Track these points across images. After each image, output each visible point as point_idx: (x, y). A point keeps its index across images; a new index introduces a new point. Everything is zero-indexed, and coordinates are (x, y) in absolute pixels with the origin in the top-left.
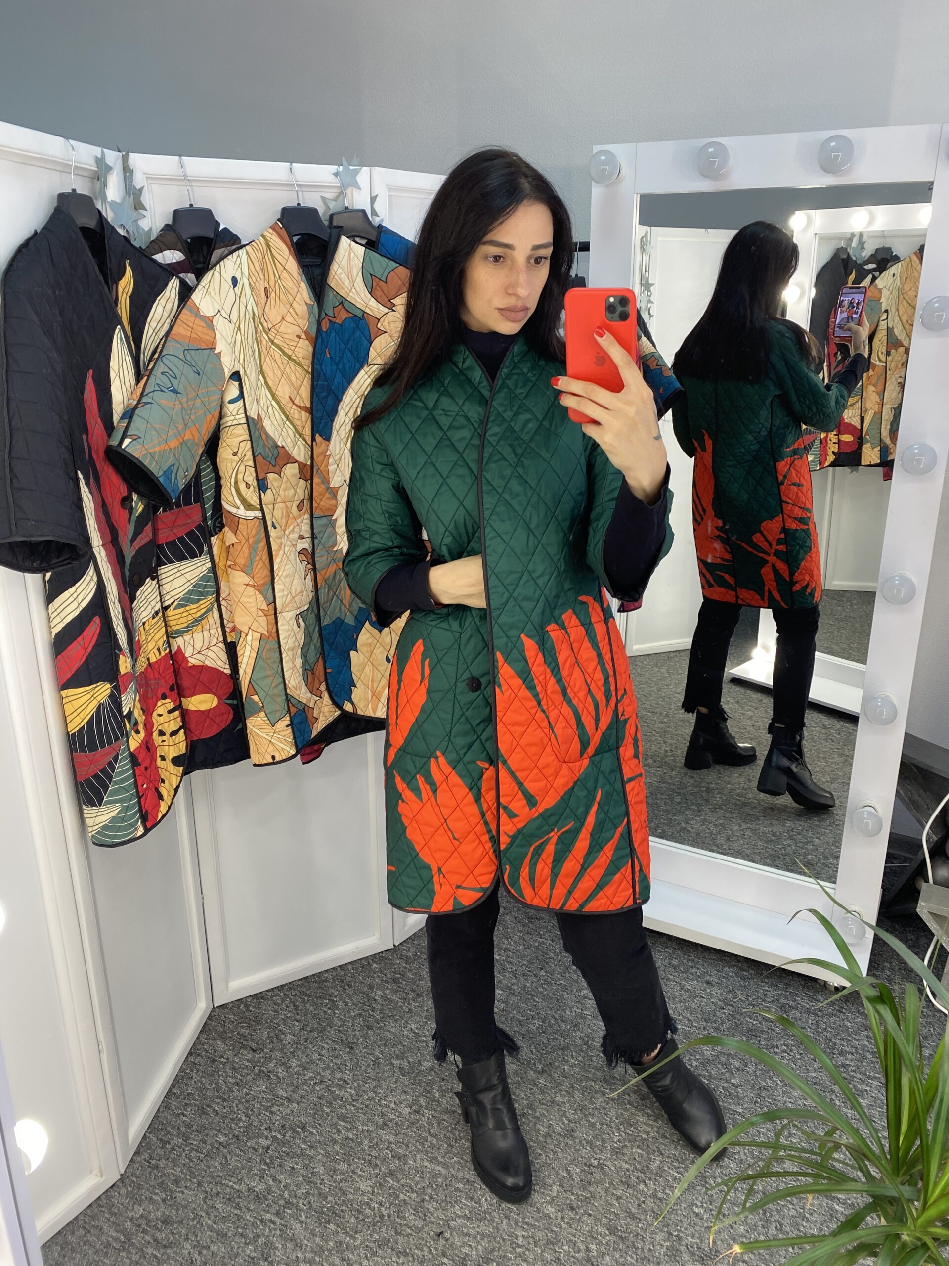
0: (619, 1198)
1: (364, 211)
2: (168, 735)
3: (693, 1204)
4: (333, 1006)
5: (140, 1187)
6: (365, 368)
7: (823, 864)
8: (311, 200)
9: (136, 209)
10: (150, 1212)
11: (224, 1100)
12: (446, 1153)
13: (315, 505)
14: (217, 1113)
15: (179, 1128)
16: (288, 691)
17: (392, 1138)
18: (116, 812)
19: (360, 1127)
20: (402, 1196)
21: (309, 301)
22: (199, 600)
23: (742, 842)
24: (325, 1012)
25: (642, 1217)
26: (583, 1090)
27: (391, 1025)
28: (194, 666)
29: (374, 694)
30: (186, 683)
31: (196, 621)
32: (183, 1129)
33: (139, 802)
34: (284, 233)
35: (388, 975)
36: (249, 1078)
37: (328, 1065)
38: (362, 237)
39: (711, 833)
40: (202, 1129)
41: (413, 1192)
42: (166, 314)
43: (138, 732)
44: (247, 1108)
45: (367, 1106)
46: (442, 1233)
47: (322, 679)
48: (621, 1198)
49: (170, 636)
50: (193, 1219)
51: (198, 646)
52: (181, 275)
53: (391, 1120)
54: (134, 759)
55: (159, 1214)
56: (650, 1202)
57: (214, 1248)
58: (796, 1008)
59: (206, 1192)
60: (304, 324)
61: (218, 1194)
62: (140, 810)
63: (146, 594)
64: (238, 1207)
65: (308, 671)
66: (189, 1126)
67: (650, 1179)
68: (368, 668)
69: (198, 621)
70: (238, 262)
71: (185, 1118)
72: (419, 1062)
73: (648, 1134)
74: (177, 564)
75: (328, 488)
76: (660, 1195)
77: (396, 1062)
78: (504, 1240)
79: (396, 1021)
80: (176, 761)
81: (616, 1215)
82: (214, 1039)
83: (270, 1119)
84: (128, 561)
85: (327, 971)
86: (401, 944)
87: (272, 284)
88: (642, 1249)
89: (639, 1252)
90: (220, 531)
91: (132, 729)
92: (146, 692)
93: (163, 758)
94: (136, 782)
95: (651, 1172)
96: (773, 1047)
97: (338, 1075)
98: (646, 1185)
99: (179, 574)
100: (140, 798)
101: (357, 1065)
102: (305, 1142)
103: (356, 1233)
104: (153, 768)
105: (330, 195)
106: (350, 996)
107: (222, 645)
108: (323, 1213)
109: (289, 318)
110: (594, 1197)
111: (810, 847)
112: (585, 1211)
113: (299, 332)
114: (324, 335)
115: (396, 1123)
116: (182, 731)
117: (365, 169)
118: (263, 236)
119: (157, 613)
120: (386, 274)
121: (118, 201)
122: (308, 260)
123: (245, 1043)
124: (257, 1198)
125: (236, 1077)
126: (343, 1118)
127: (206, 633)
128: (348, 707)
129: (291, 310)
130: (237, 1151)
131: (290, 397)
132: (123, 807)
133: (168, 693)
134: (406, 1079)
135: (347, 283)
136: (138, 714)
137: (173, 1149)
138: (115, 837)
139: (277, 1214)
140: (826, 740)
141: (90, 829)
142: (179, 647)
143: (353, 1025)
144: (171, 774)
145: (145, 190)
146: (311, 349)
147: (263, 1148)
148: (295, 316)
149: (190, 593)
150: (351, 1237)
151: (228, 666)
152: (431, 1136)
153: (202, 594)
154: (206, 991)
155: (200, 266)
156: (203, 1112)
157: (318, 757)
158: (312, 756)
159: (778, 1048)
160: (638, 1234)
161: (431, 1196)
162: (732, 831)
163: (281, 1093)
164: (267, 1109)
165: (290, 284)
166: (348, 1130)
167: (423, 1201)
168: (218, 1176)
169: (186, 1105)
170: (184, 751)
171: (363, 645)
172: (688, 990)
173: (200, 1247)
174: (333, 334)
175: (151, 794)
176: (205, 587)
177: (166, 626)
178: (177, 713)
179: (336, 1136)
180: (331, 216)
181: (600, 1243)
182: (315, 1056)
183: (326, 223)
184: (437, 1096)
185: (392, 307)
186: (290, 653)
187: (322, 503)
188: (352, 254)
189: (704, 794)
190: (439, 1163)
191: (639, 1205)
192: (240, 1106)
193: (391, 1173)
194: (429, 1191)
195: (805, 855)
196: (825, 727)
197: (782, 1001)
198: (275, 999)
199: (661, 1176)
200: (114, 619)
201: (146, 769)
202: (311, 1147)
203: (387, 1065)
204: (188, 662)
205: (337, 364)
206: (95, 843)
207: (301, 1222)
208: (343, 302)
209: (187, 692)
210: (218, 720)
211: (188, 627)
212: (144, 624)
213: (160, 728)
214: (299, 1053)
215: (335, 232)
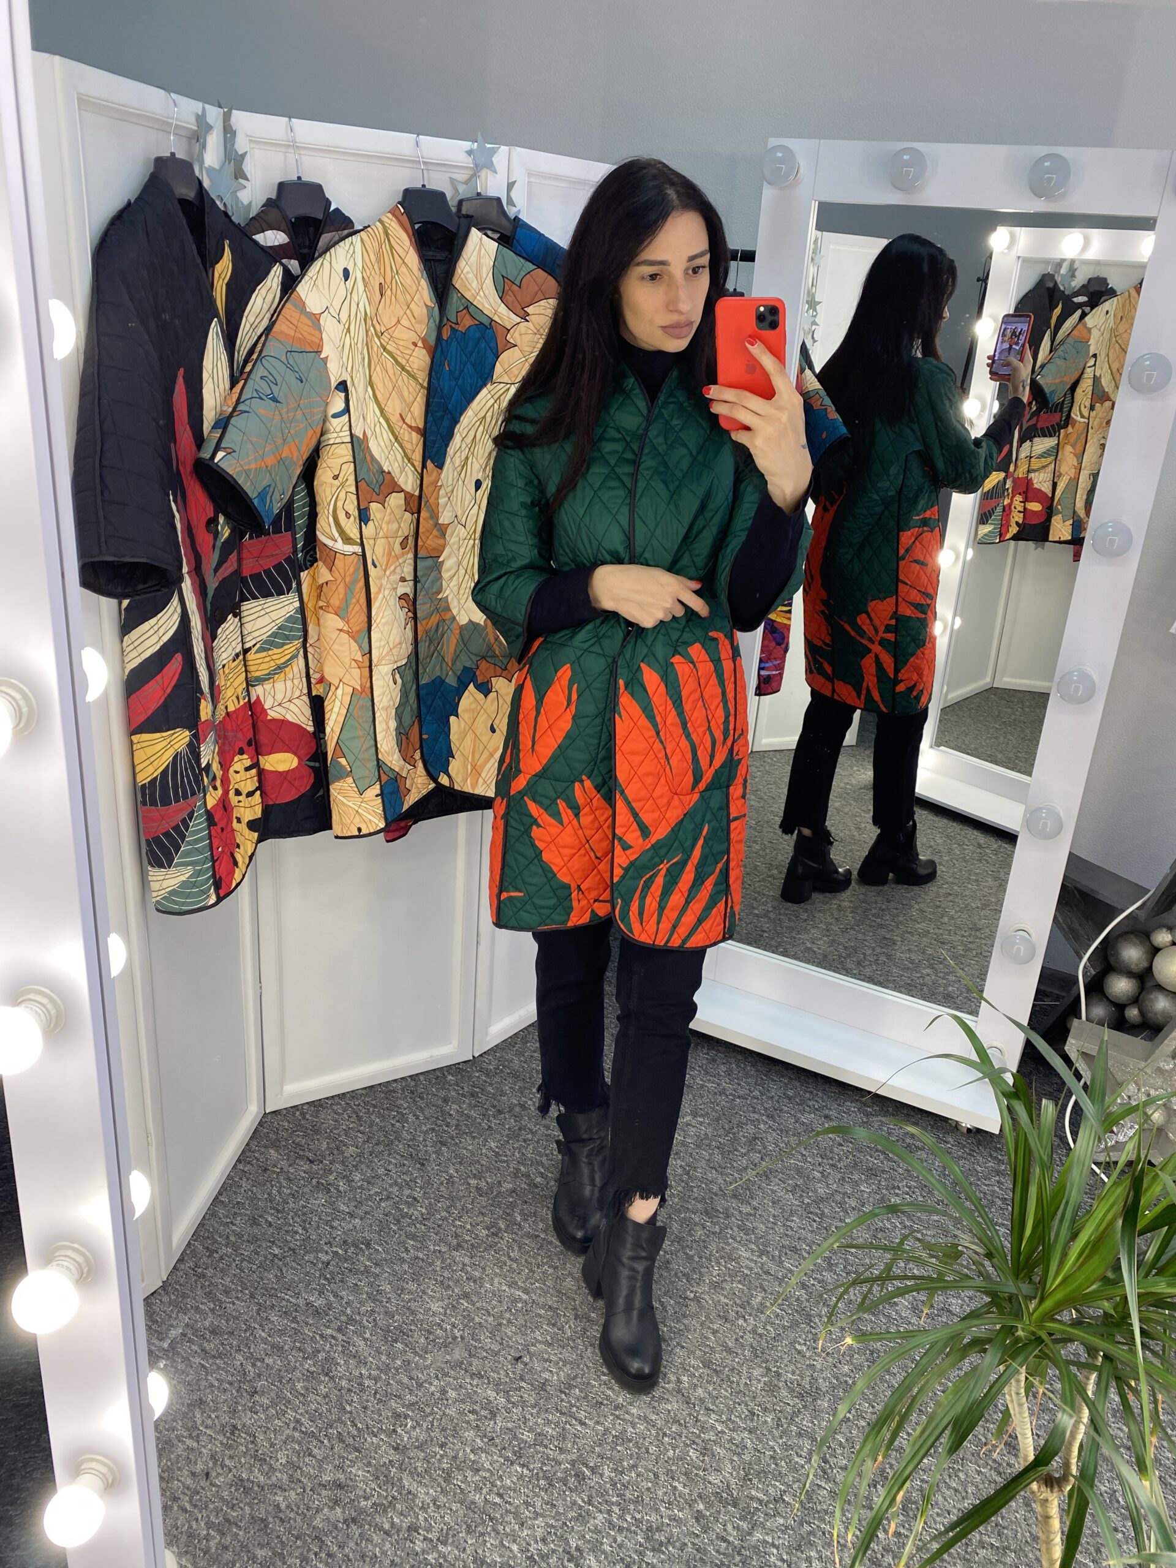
0: (715, 1332)
1: (499, 200)
2: (244, 795)
3: (795, 1342)
4: (403, 1119)
5: (184, 1296)
6: (489, 386)
7: (966, 997)
8: (437, 182)
9: (236, 178)
10: (196, 1321)
11: (278, 1211)
12: (527, 1279)
13: (420, 543)
14: (270, 1225)
15: (228, 1237)
16: (380, 756)
17: (467, 1260)
18: (187, 875)
19: (432, 1247)
20: (477, 1319)
21: (429, 303)
22: (283, 645)
23: (874, 967)
24: (393, 1125)
25: (740, 1352)
26: (683, 1222)
27: (468, 1145)
28: (274, 720)
29: (474, 768)
30: (263, 738)
31: (279, 668)
32: (232, 1238)
33: (213, 866)
34: (405, 218)
35: (466, 1089)
36: (306, 1190)
37: (396, 1182)
38: (493, 231)
39: (840, 956)
40: (254, 1239)
41: (489, 1314)
42: (266, 307)
43: (215, 788)
44: (304, 1221)
45: (439, 1226)
46: (520, 1357)
47: (417, 746)
48: (717, 1331)
49: (249, 683)
50: (246, 1331)
51: (279, 697)
52: (284, 261)
53: (467, 1241)
54: (209, 815)
55: (207, 1324)
56: (749, 1337)
57: (269, 1361)
58: (922, 1149)
59: (259, 1304)
60: (422, 329)
61: (273, 1306)
62: (214, 875)
63: (227, 632)
64: (295, 1319)
65: (402, 735)
66: (239, 1236)
67: (750, 1315)
68: (469, 738)
69: (280, 668)
70: (351, 251)
71: (234, 1228)
72: (499, 1183)
73: (751, 1269)
74: (262, 601)
75: (437, 524)
76: (760, 1331)
77: (473, 1182)
78: (588, 1367)
79: (474, 1138)
80: (252, 825)
81: (712, 1348)
82: (265, 1147)
83: (330, 1234)
84: (211, 592)
85: (395, 1081)
86: (481, 1055)
87: (388, 279)
88: (738, 1384)
89: (734, 1386)
90: (311, 565)
91: (209, 783)
92: (224, 744)
93: (239, 820)
94: (211, 844)
95: (752, 1308)
96: (894, 1188)
97: (407, 1192)
98: (745, 1320)
99: (263, 612)
100: (214, 862)
101: (428, 1182)
102: (369, 1259)
103: (426, 1353)
104: (229, 830)
105: (461, 176)
106: (422, 1110)
107: (306, 698)
108: (389, 1331)
109: (404, 322)
110: (688, 1331)
111: (952, 978)
112: (678, 1344)
113: (415, 338)
114: (444, 344)
115: (472, 1245)
116: (258, 792)
117: (504, 149)
118: (380, 221)
119: (237, 655)
120: (520, 277)
121: (217, 167)
122: (430, 253)
123: (301, 1153)
124: (317, 1312)
125: (291, 1188)
126: (413, 1237)
127: (289, 683)
128: (444, 780)
129: (408, 312)
130: (294, 1265)
131: (401, 415)
132: (195, 870)
133: (245, 747)
134: (483, 1200)
135: (474, 284)
136: (215, 767)
137: (222, 1258)
138: (183, 904)
139: (339, 1330)
140: (980, 861)
141: (154, 894)
142: (258, 697)
143: (424, 1140)
144: (246, 838)
145: (248, 158)
146: (428, 360)
147: (323, 1263)
148: (413, 320)
149: (275, 635)
150: (420, 1356)
151: (311, 723)
152: (511, 1260)
153: (287, 637)
154: (258, 1094)
155: (305, 251)
156: (254, 1222)
157: (404, 835)
158: (397, 834)
159: (899, 1188)
160: (733, 1369)
161: (509, 1321)
162: (865, 954)
163: (343, 1208)
164: (327, 1223)
165: (408, 281)
166: (418, 1249)
167: (500, 1324)
168: (273, 1288)
169: (235, 1213)
170: (259, 815)
171: (466, 711)
172: (803, 1124)
173: (254, 1360)
174: (454, 344)
175: (226, 858)
176: (291, 629)
177: (246, 671)
178: (254, 771)
179: (404, 1255)
180: (460, 202)
181: (693, 1375)
182: (381, 1171)
183: (454, 210)
184: (519, 1219)
185: (525, 317)
186: (384, 714)
187: (429, 542)
188: (483, 251)
189: (835, 913)
190: (519, 1288)
191: (737, 1340)
192: (296, 1219)
193: (466, 1296)
194: (507, 1315)
195: (946, 986)
196: (980, 846)
197: (908, 1141)
198: (335, 1107)
199: (762, 1313)
200: (197, 657)
201: (222, 830)
202: (376, 1265)
203: (463, 1184)
204: (267, 714)
205: (457, 379)
206: (158, 910)
207: (365, 1339)
208: (468, 306)
209: (264, 749)
210: (296, 784)
211: (269, 674)
212: (224, 666)
213: (236, 786)
214: (363, 1166)
215: (464, 222)
